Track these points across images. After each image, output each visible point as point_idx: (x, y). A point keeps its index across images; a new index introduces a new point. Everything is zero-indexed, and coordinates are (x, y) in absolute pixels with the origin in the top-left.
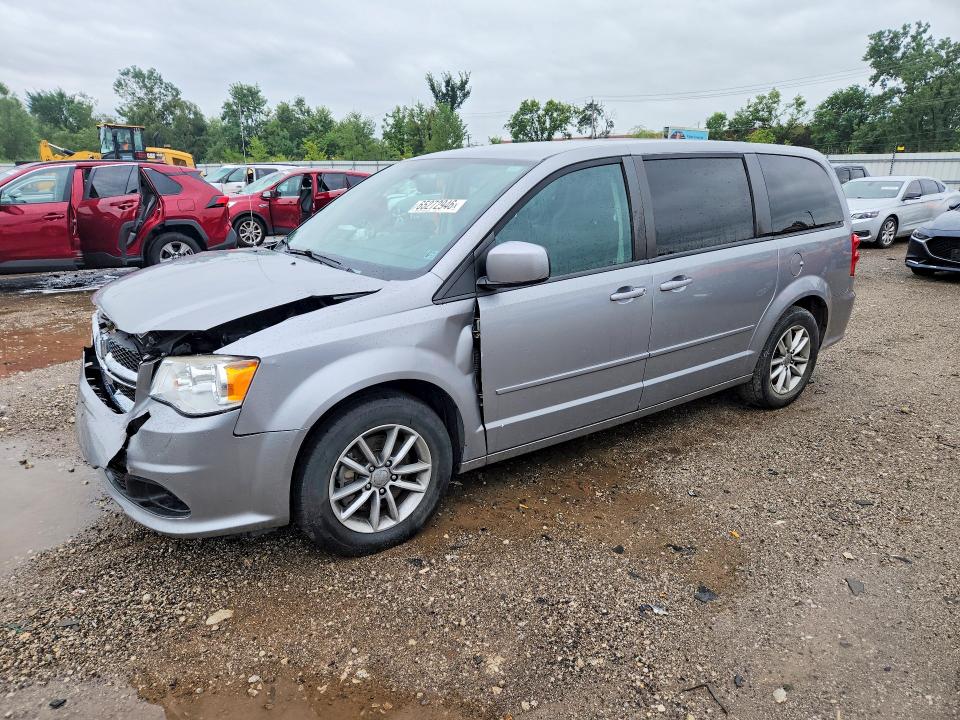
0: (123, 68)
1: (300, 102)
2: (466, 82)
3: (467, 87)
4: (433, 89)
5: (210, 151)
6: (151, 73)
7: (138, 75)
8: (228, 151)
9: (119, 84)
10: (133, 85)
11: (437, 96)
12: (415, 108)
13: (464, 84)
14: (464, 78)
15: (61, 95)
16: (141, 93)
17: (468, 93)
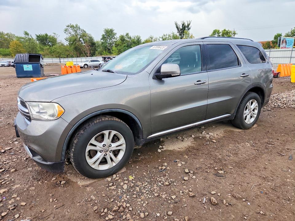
0: (67, 25)
1: (127, 34)
2: (190, 24)
3: (190, 26)
4: (177, 28)
5: (97, 52)
6: (77, 25)
7: (72, 27)
8: (104, 52)
9: (66, 30)
10: (70, 30)
11: (178, 30)
12: (171, 34)
13: (188, 25)
14: (189, 23)
15: (47, 35)
16: (73, 33)
17: (190, 28)
